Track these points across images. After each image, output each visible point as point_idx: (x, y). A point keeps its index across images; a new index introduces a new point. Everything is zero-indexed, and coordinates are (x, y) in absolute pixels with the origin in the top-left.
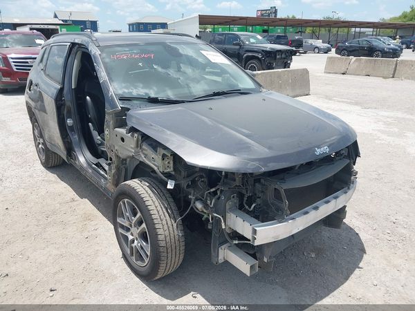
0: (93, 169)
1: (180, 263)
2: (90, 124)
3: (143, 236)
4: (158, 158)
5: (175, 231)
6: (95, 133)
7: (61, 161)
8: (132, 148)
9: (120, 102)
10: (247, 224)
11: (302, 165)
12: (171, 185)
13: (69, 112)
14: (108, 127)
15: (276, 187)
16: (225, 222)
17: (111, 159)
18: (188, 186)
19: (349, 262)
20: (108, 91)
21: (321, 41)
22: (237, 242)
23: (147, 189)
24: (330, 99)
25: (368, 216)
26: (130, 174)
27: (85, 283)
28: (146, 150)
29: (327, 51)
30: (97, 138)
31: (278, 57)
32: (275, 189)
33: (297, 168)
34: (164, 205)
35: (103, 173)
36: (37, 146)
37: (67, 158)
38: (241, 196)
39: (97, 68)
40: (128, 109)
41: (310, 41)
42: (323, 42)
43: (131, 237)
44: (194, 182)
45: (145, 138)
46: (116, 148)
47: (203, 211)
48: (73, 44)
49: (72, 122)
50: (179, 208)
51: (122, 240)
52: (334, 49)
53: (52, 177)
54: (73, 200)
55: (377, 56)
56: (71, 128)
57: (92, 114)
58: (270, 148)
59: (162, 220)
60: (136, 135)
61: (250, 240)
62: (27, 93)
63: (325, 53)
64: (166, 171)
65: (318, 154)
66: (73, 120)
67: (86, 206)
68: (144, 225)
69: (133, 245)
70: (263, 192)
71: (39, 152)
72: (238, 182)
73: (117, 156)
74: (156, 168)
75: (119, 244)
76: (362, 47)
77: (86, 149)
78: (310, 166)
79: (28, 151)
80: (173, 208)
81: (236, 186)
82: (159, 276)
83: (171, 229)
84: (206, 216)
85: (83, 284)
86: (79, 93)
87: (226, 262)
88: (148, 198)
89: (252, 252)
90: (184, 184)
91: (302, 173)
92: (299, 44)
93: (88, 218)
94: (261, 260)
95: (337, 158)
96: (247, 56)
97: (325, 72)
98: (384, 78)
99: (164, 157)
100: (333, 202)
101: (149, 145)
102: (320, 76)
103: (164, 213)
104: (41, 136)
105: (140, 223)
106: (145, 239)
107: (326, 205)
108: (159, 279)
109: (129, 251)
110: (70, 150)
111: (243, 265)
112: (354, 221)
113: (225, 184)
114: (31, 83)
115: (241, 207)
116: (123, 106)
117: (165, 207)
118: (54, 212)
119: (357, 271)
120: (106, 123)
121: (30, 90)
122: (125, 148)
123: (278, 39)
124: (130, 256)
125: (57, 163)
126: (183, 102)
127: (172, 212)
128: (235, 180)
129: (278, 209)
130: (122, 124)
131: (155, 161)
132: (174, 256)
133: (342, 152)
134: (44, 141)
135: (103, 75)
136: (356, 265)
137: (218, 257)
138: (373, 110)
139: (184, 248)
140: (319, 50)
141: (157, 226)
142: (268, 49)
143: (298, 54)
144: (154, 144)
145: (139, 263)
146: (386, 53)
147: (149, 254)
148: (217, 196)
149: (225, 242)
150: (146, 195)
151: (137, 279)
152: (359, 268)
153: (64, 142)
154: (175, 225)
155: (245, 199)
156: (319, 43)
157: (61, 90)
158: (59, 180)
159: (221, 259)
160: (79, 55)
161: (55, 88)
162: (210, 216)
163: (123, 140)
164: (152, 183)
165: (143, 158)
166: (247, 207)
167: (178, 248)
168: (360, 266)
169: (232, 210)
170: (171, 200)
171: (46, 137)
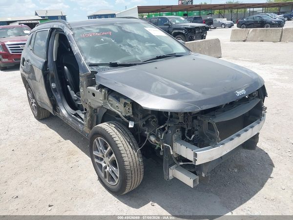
0: (73, 118)
1: (141, 181)
2: (68, 86)
3: (114, 163)
4: (121, 106)
5: (137, 158)
6: (72, 93)
7: (49, 115)
8: (101, 100)
9: (90, 67)
10: (189, 150)
11: (227, 104)
12: (131, 125)
13: (53, 78)
14: (83, 86)
15: (210, 121)
16: (172, 149)
17: (86, 110)
18: (144, 125)
19: (262, 174)
20: (81, 60)
21: (226, 19)
22: (182, 163)
23: (114, 129)
24: (236, 60)
25: (273, 140)
26: (100, 119)
27: (73, 200)
28: (112, 101)
29: (231, 26)
30: (74, 95)
31: (197, 32)
32: (209, 123)
33: (223, 107)
34: (127, 140)
35: (80, 120)
36: (31, 105)
37: (53, 111)
38: (183, 130)
39: (71, 44)
40: (96, 72)
41: (219, 20)
42: (227, 20)
43: (104, 165)
44: (147, 122)
45: (111, 92)
46: (89, 101)
47: (155, 143)
48: (52, 29)
49: (55, 85)
50: (138, 142)
51: (98, 167)
52: (236, 24)
53: (43, 126)
54: (60, 141)
55: (267, 27)
56: (55, 90)
57: (69, 79)
58: (203, 93)
59: (126, 151)
60: (103, 90)
61: (192, 162)
62: (22, 67)
63: (229, 27)
64: (127, 115)
65: (238, 95)
66: (56, 84)
67: (69, 145)
68: (113, 155)
69: (106, 170)
70: (199, 126)
71: (32, 109)
72: (181, 120)
73: (91, 107)
74: (120, 113)
75: (96, 170)
76: (256, 21)
77: (67, 104)
78: (232, 105)
79: (25, 109)
80: (134, 142)
81: (180, 122)
82: (127, 191)
83: (133, 157)
84: (158, 146)
85: (72, 200)
86: (59, 64)
87: (175, 179)
88: (115, 136)
89: (193, 170)
90: (141, 123)
91: (227, 111)
92: (210, 22)
93: (71, 153)
94: (200, 175)
95: (251, 98)
96: (175, 33)
97: (231, 41)
98: (274, 42)
99: (125, 104)
100: (250, 130)
101: (113, 97)
102: (227, 44)
103: (127, 146)
104: (34, 97)
105: (110, 154)
106: (115, 165)
107: (245, 133)
108: (126, 194)
109: (103, 175)
110: (55, 106)
111: (188, 180)
112: (263, 144)
113: (171, 122)
114: (24, 60)
115: (183, 138)
116: (92, 70)
117: (128, 141)
118: (46, 151)
119: (269, 180)
120: (80, 84)
121: (23, 65)
122: (96, 101)
123: (195, 20)
124: (104, 179)
125: (46, 116)
126: (135, 65)
127: (133, 145)
128: (178, 119)
129: (212, 138)
130: (92, 83)
131: (119, 109)
132: (136, 176)
133: (254, 94)
134: (36, 100)
135: (76, 49)
136: (268, 176)
137: (169, 175)
138: (269, 65)
139: (143, 170)
140: (225, 26)
141: (123, 155)
142: (189, 27)
143: (210, 30)
144: (117, 96)
145: (111, 183)
146: (273, 24)
147: (118, 176)
148: (165, 131)
149: (174, 164)
150: (114, 133)
151: (110, 195)
152: (271, 178)
153: (51, 100)
154: (136, 154)
155: (186, 132)
156: (224, 21)
157: (46, 63)
158: (48, 128)
159: (171, 176)
160: (57, 37)
161: (42, 62)
162: (162, 145)
163: (94, 95)
164: (117, 125)
165: (110, 107)
166: (188, 138)
167: (139, 170)
168: (271, 176)
169: (177, 140)
170: (132, 136)
171: (37, 98)
